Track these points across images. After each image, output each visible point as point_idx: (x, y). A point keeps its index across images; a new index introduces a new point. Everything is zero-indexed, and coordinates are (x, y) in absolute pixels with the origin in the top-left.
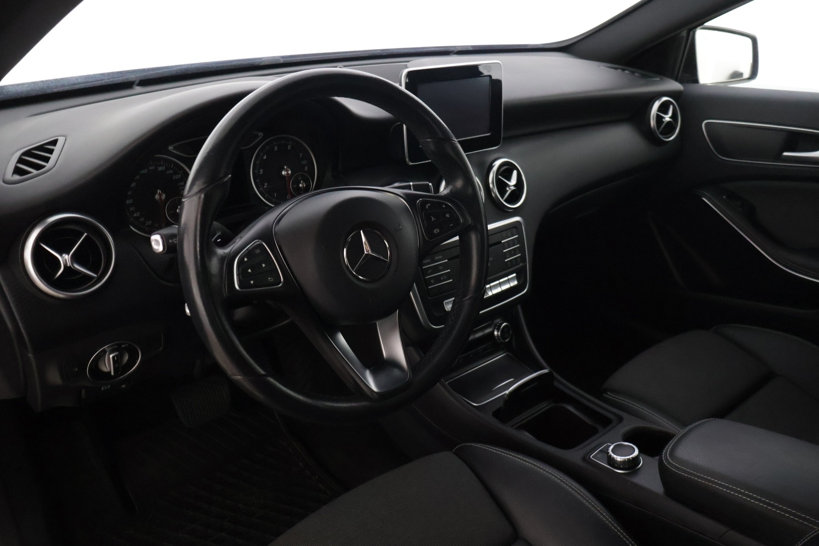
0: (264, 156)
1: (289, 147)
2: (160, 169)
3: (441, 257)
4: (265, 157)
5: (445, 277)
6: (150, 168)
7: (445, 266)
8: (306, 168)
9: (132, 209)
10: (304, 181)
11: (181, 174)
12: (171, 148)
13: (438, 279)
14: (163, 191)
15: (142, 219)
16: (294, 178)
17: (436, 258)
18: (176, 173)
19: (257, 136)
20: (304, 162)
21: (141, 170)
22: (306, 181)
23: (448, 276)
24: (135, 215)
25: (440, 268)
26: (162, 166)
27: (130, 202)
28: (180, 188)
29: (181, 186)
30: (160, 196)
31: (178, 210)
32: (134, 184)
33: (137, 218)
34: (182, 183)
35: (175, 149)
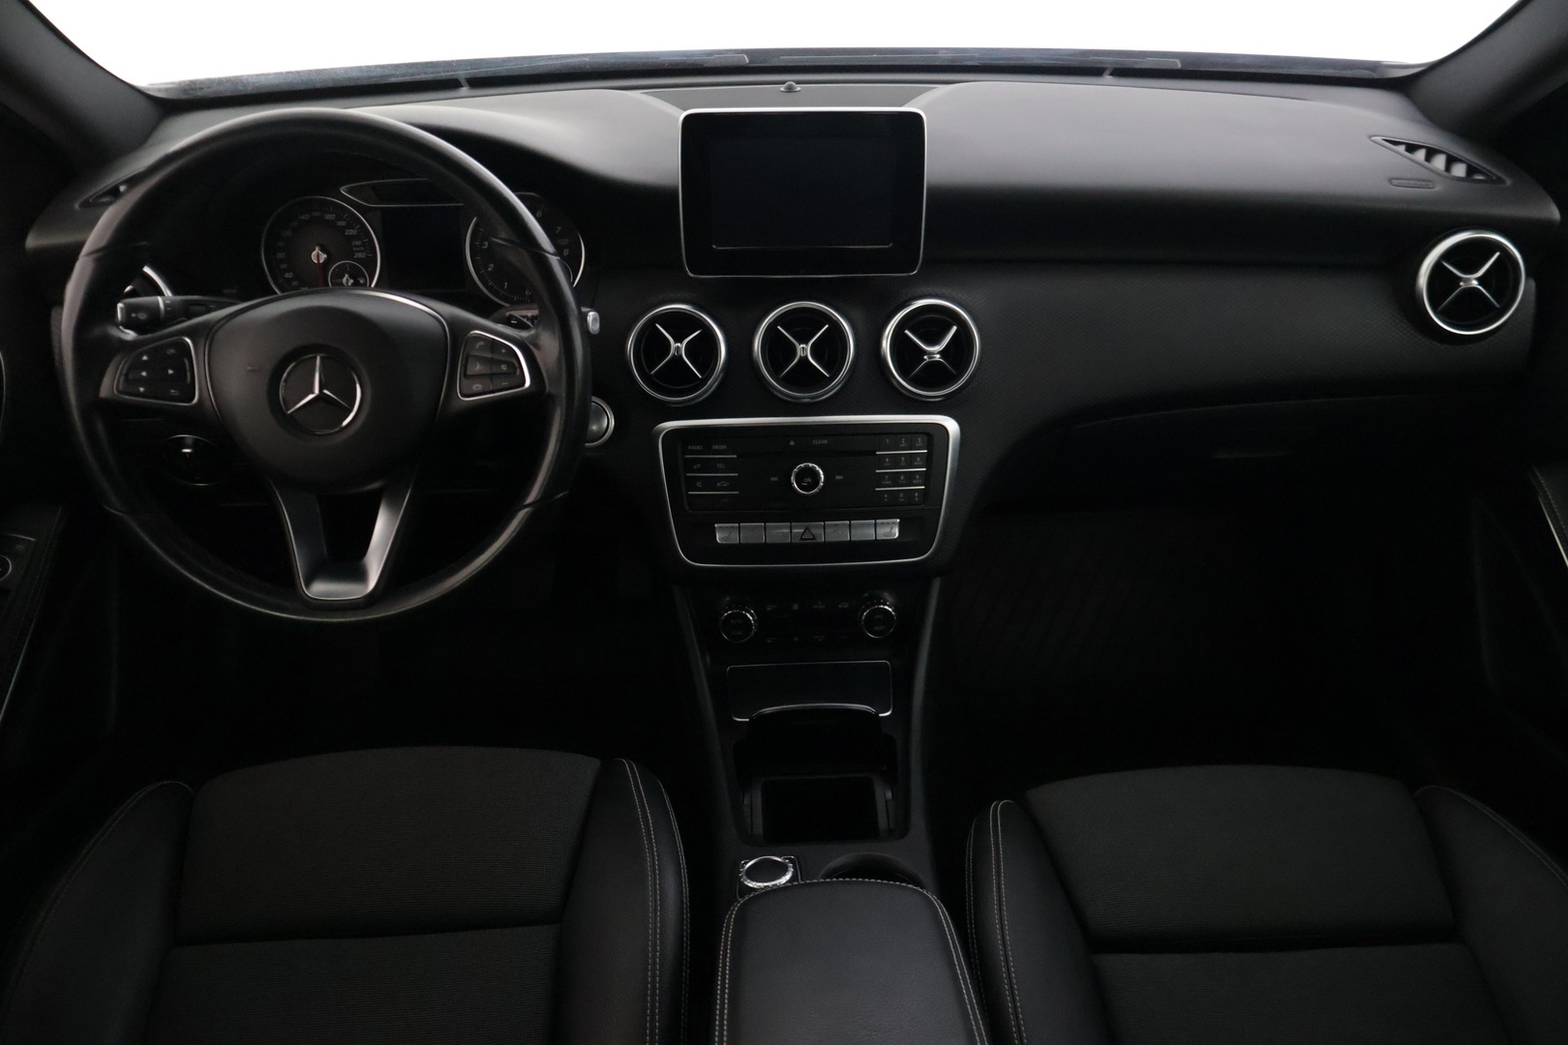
2: (328, 217)
3: (724, 447)
5: (725, 484)
6: (315, 214)
7: (730, 466)
9: (283, 267)
11: (357, 229)
12: (343, 190)
13: (709, 484)
14: (323, 250)
15: (295, 283)
17: (715, 447)
18: (349, 226)
21: (301, 215)
23: (732, 483)
24: (287, 275)
25: (719, 465)
26: (331, 213)
27: (281, 256)
28: (354, 249)
29: (357, 246)
30: (318, 256)
31: (344, 280)
32: (289, 233)
33: (289, 281)
34: (358, 243)
35: (350, 191)
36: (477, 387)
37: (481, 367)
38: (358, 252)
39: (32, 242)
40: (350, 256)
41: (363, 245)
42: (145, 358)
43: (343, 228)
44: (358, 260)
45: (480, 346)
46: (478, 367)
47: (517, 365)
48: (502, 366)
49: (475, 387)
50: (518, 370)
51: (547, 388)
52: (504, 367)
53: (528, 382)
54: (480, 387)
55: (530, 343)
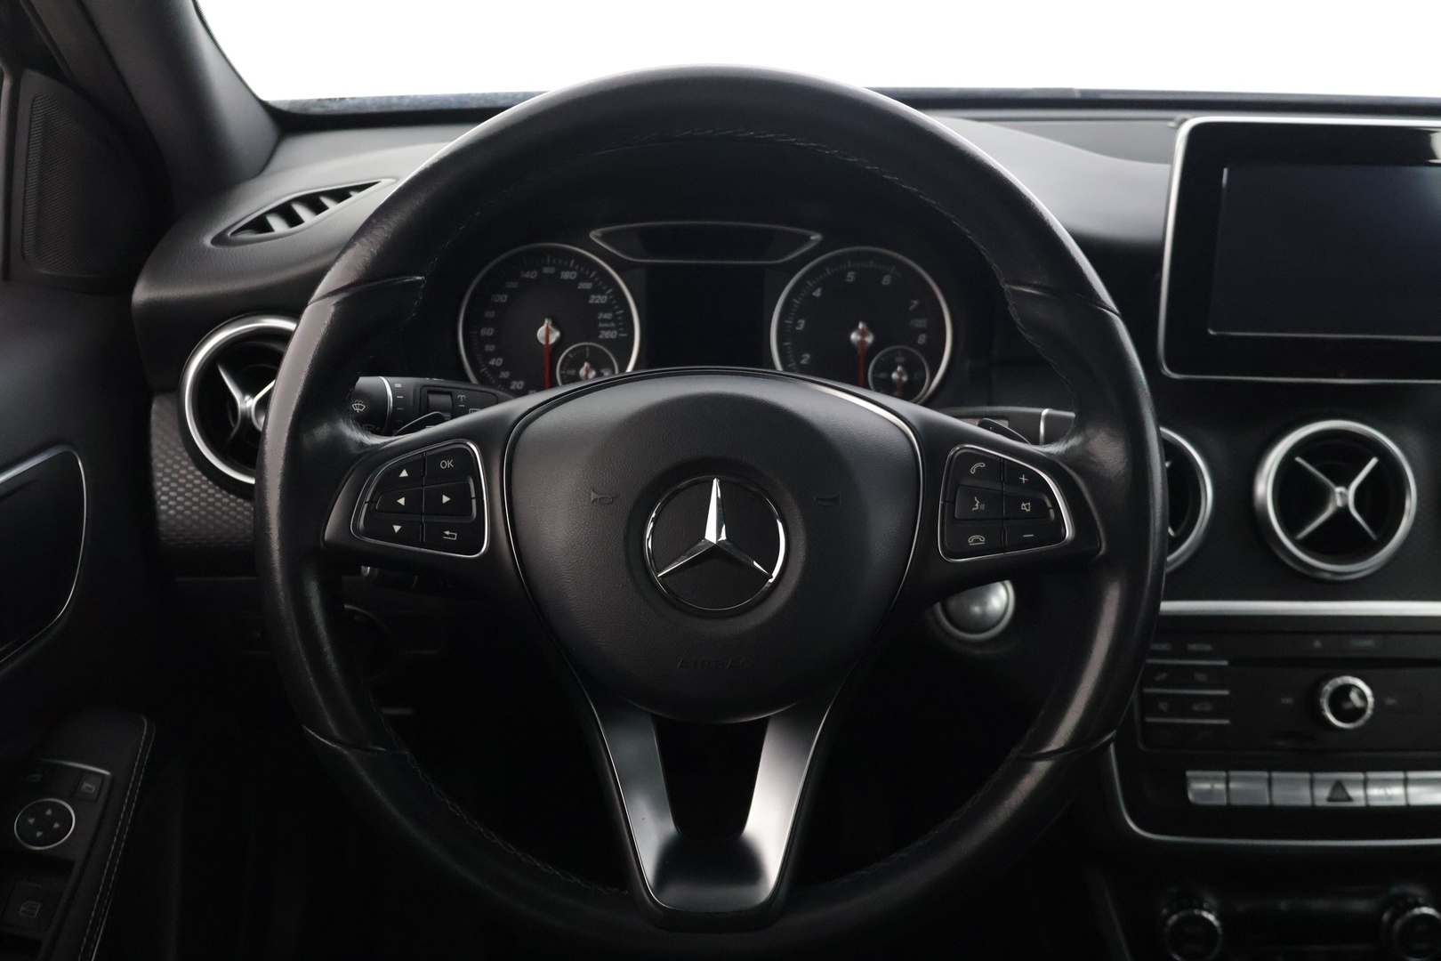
0: (815, 289)
1: (886, 280)
2: (566, 275)
3: (1208, 647)
4: (817, 293)
5: (1208, 707)
6: (546, 270)
7: (1218, 678)
8: (922, 339)
9: (490, 348)
10: (905, 366)
11: (609, 295)
12: (594, 235)
13: (1182, 706)
14: (556, 325)
15: (505, 375)
16: (884, 356)
17: (1193, 647)
18: (597, 290)
19: (806, 239)
20: (920, 323)
21: (525, 272)
22: (912, 367)
23: (1220, 707)
24: (492, 362)
25: (1200, 677)
26: (571, 270)
27: (488, 332)
28: (600, 325)
29: (604, 321)
30: (547, 334)
31: (582, 372)
32: (503, 298)
33: (495, 371)
34: (607, 316)
35: (605, 238)
36: (976, 541)
37: (983, 507)
38: (606, 329)
39: (142, 293)
40: (592, 334)
41: (614, 319)
42: (404, 474)
43: (587, 293)
44: (606, 342)
45: (978, 469)
46: (977, 505)
47: (1049, 505)
48: (1023, 504)
49: (971, 540)
50: (1052, 512)
51: (1104, 545)
52: (1026, 507)
53: (1069, 533)
54: (982, 540)
55: (1068, 465)
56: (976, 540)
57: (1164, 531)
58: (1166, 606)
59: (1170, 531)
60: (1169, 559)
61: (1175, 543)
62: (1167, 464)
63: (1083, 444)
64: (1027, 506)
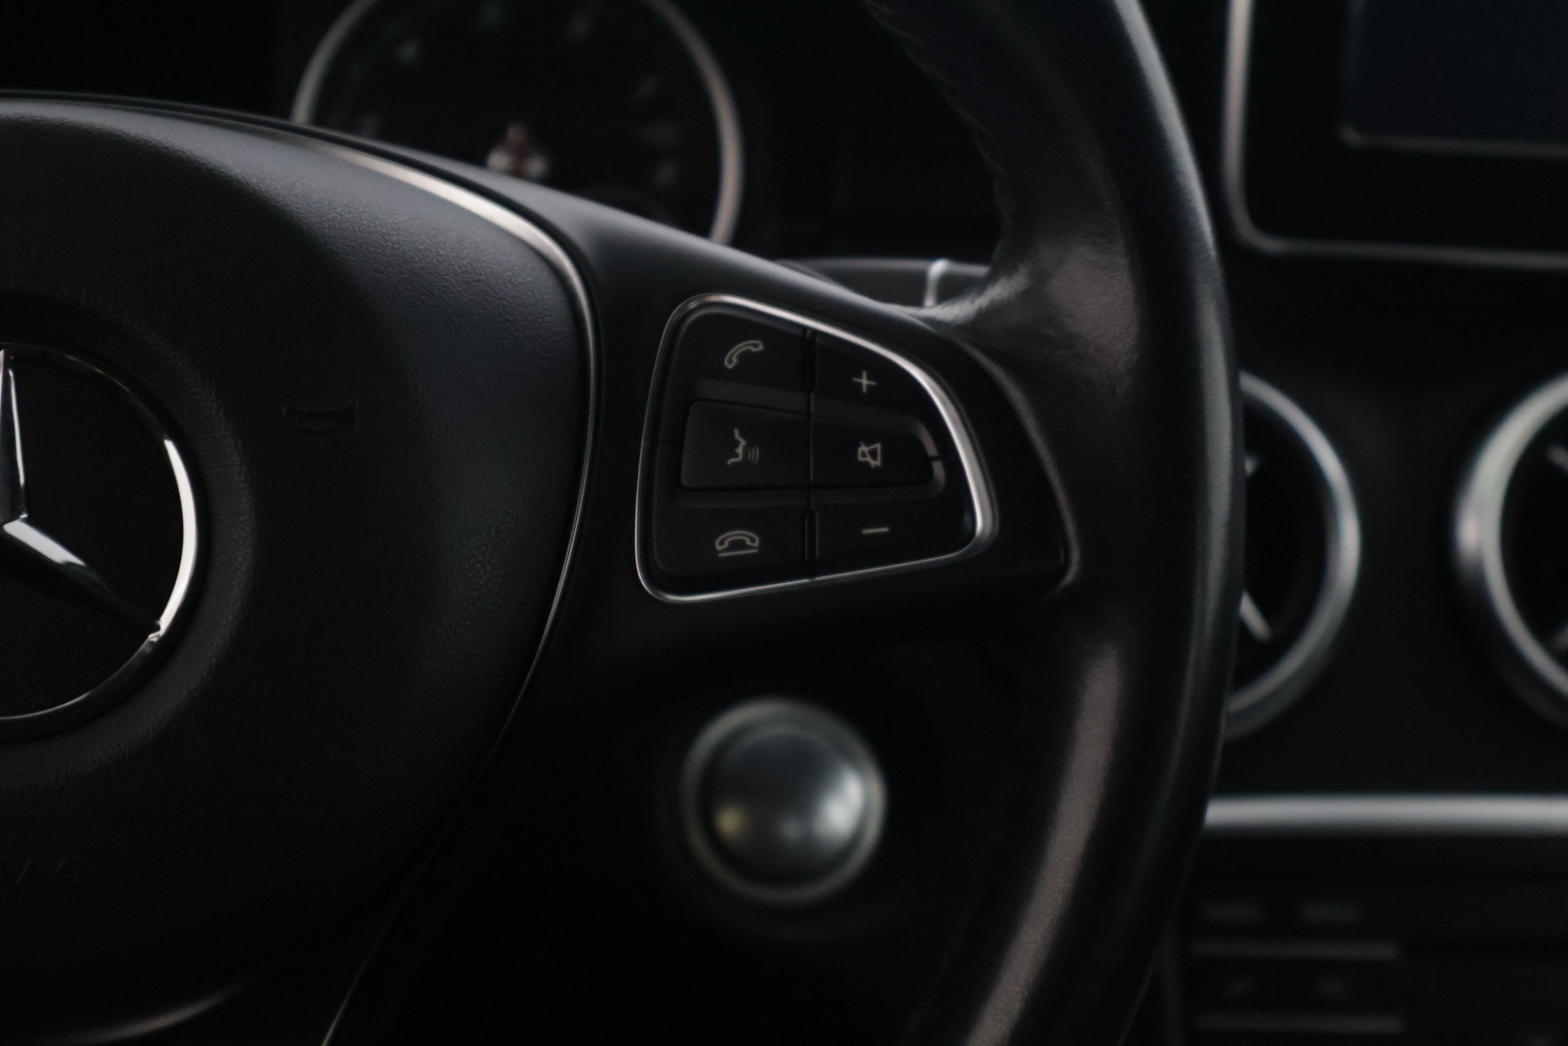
0: (401, 43)
36: (738, 545)
37: (756, 454)
45: (745, 356)
46: (740, 450)
47: (932, 450)
48: (863, 448)
49: (722, 544)
50: (938, 469)
51: (1075, 555)
52: (870, 455)
53: (982, 520)
54: (753, 542)
55: (984, 350)
56: (737, 542)
57: (1229, 605)
58: (1222, 813)
59: (1248, 609)
60: (1239, 702)
61: (1258, 657)
62: (1249, 466)
63: (1026, 296)
64: (873, 454)
